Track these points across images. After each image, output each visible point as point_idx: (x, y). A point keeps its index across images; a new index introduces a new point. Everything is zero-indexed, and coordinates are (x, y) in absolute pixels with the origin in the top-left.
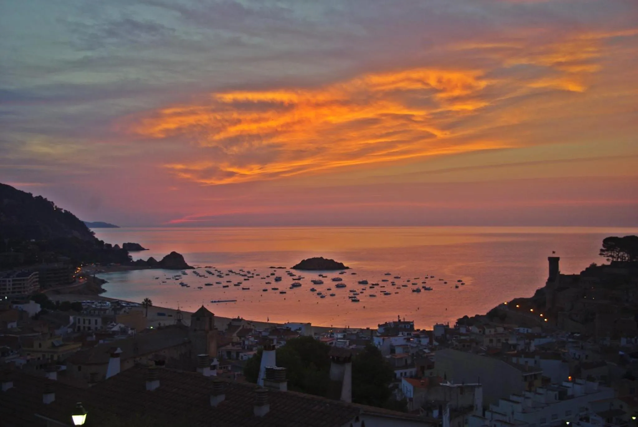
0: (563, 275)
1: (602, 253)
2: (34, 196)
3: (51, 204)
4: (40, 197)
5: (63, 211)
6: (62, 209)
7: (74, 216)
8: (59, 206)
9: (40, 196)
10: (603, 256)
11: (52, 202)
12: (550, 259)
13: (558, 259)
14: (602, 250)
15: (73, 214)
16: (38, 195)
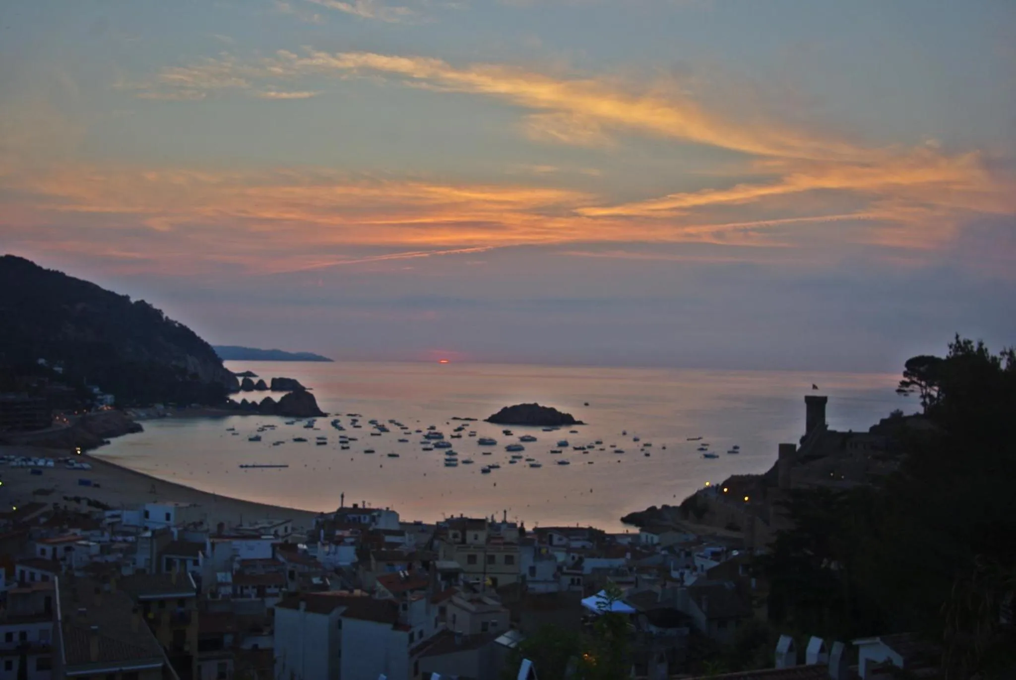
0: (834, 433)
1: (902, 389)
2: (133, 300)
3: (158, 313)
4: (142, 303)
5: (177, 325)
6: (176, 322)
7: (193, 334)
8: (171, 318)
9: (143, 301)
10: (902, 394)
11: (160, 311)
12: (809, 400)
13: (824, 400)
14: (903, 383)
15: (192, 329)
16: (139, 299)
